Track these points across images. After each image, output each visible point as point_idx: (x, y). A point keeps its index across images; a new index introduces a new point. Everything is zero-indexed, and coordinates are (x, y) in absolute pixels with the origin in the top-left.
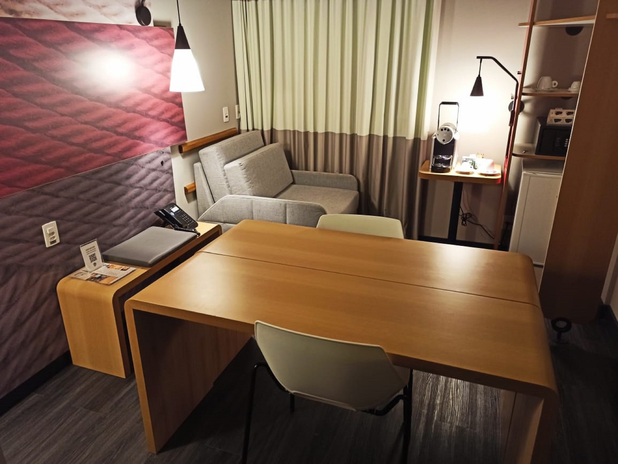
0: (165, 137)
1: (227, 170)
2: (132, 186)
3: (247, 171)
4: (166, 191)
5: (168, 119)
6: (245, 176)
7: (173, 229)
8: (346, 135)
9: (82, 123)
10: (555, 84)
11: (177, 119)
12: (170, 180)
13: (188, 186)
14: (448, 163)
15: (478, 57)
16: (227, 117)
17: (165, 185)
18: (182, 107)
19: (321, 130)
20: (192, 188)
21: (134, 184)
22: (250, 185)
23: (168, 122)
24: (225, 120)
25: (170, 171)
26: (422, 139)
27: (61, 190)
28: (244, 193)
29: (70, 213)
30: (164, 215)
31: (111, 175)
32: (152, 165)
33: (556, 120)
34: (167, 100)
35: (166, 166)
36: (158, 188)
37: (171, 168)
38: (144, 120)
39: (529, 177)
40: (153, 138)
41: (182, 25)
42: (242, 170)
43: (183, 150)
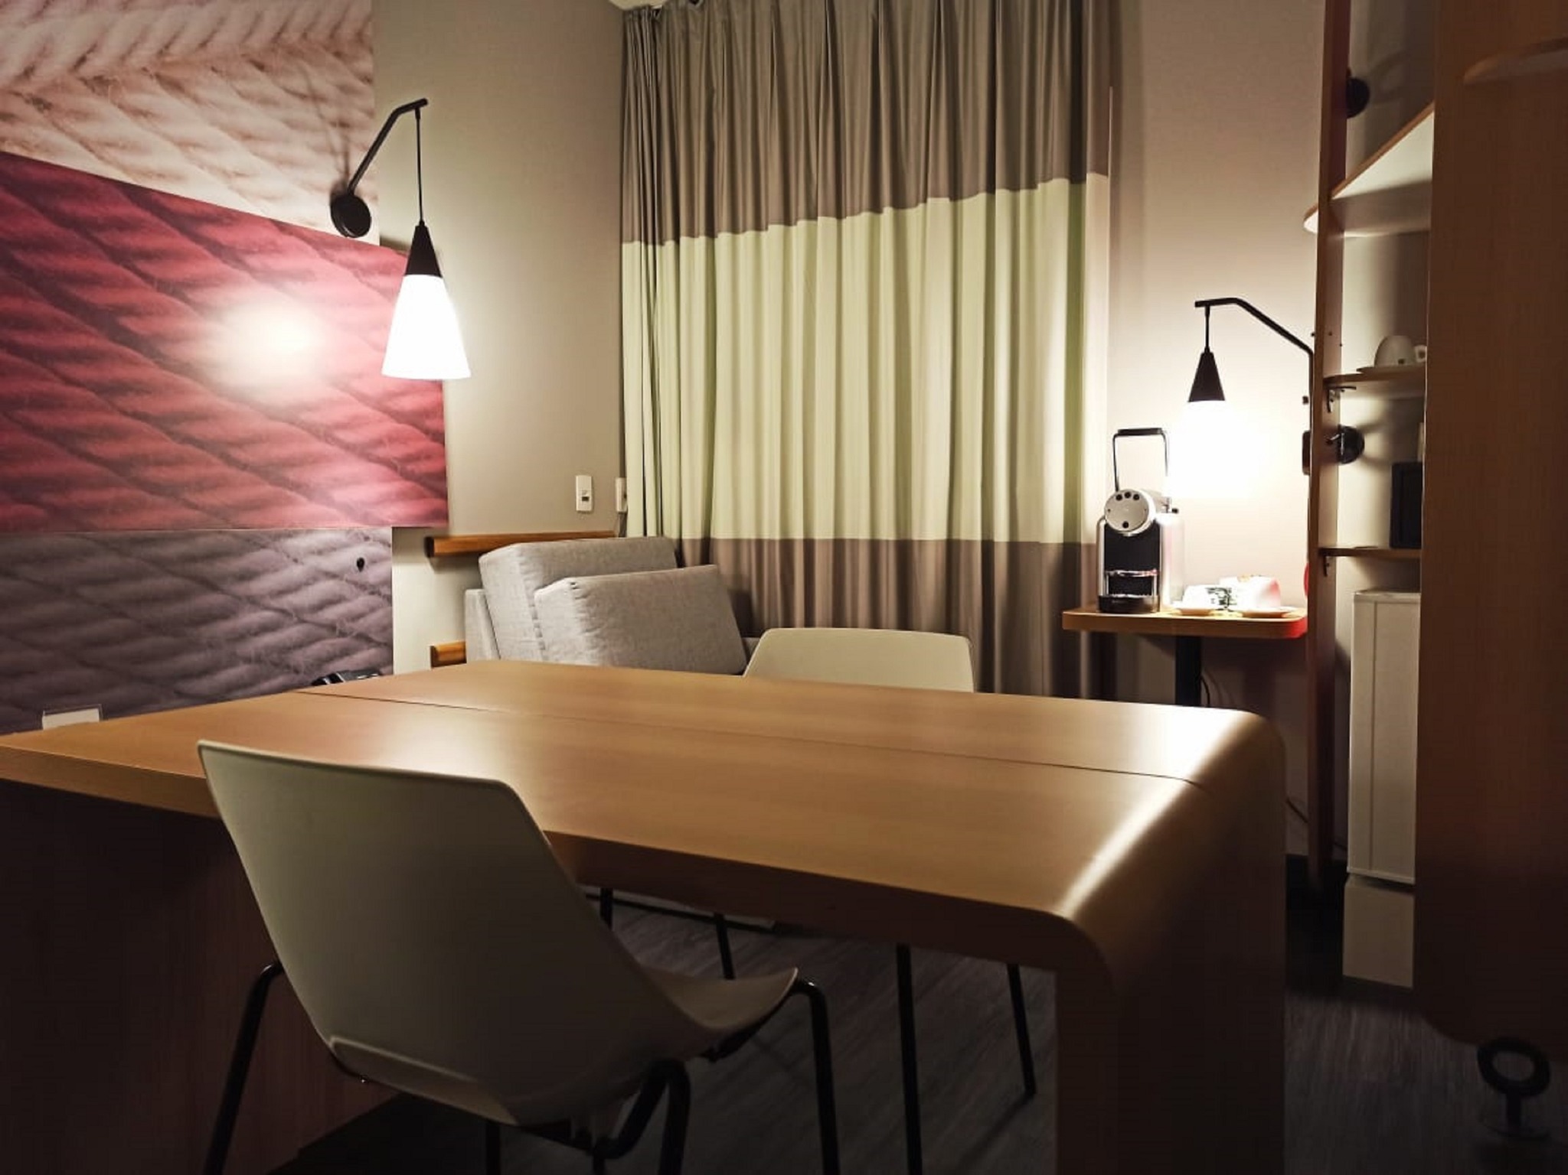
0: (378, 503)
1: (541, 605)
2: (254, 602)
3: (589, 605)
4: (364, 638)
5: (396, 462)
6: (583, 615)
9: (124, 413)
11: (423, 467)
12: (381, 613)
13: (441, 646)
15: (1198, 304)
17: (361, 621)
18: (443, 444)
20: (455, 649)
21: (262, 597)
23: (394, 468)
24: (581, 506)
25: (384, 590)
26: (1083, 541)
27: (25, 560)
29: (43, 625)
31: (193, 559)
32: (328, 563)
34: (396, 415)
35: (372, 574)
36: (338, 625)
37: (388, 582)
38: (318, 446)
39: (1372, 605)
40: (340, 495)
42: (577, 598)
43: (437, 550)
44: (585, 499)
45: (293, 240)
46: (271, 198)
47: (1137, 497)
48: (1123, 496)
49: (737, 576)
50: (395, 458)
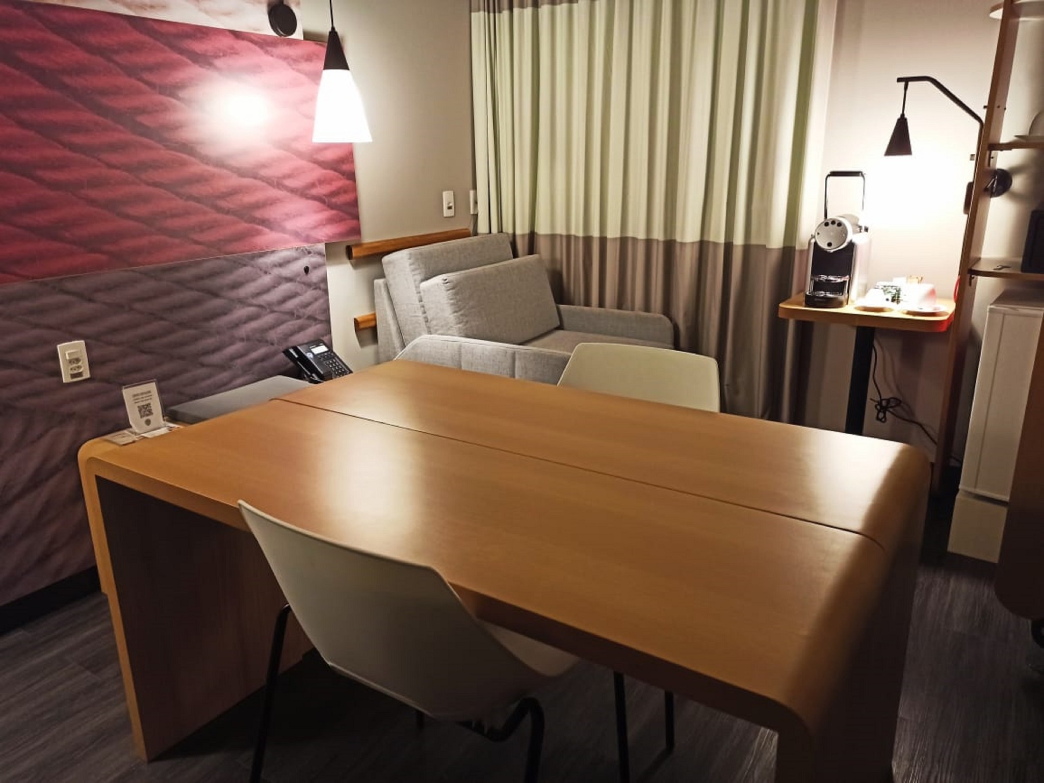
0: (315, 227)
1: (424, 291)
2: (242, 302)
3: (456, 294)
4: (311, 318)
5: (324, 197)
8: (658, 241)
9: (148, 184)
11: (342, 199)
12: (321, 301)
13: (359, 317)
15: (899, 80)
17: (309, 308)
18: (354, 180)
19: (613, 233)
20: (371, 320)
21: (247, 298)
23: (322, 201)
24: (447, 213)
25: (322, 286)
26: (797, 248)
27: (97, 290)
29: (115, 330)
30: (296, 356)
31: (201, 278)
32: (286, 272)
34: (323, 164)
35: (314, 276)
36: (295, 311)
37: (324, 280)
38: (273, 193)
39: (1001, 316)
40: (290, 225)
42: (448, 290)
43: (354, 255)
44: (450, 208)
45: (245, 43)
46: (228, 14)
47: (840, 224)
48: (830, 223)
49: (553, 260)
50: (324, 195)
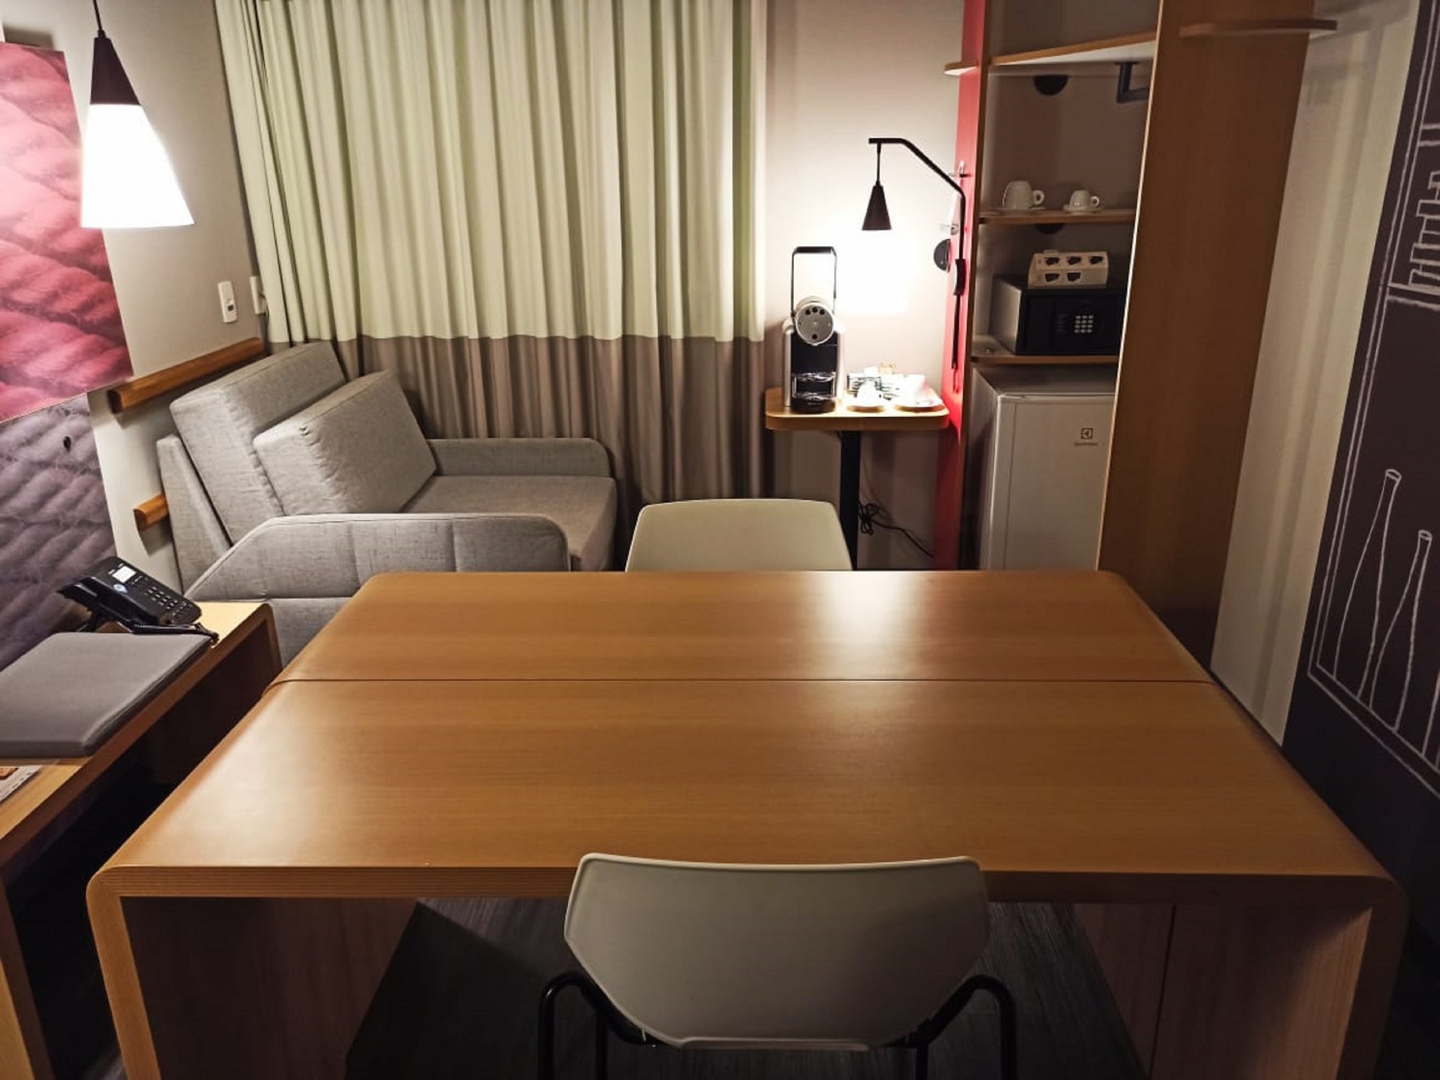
0: (68, 368)
1: (265, 450)
3: (324, 449)
4: (85, 523)
5: (74, 315)
6: (320, 461)
7: (128, 632)
8: (566, 340)
10: (1038, 198)
11: (100, 313)
12: (94, 491)
13: (144, 504)
14: (828, 388)
15: (872, 141)
16: (230, 308)
17: (80, 506)
18: (111, 282)
19: (498, 331)
20: (159, 509)
22: (338, 483)
23: (73, 322)
24: (228, 316)
25: (92, 466)
26: (753, 338)
28: (324, 508)
30: (94, 594)
32: (39, 452)
33: (1050, 277)
34: (63, 258)
35: (79, 451)
36: (61, 518)
37: (93, 456)
39: (1014, 405)
40: (35, 369)
41: (108, 35)
42: (312, 444)
43: (124, 405)
47: (822, 312)
48: (812, 311)
50: (73, 311)
